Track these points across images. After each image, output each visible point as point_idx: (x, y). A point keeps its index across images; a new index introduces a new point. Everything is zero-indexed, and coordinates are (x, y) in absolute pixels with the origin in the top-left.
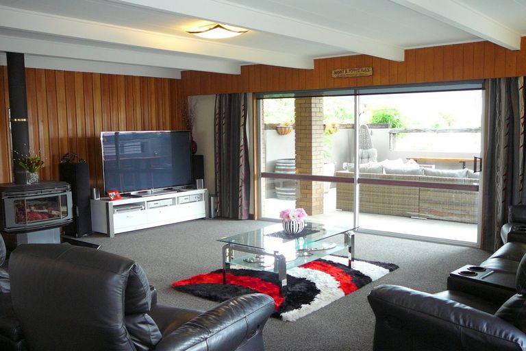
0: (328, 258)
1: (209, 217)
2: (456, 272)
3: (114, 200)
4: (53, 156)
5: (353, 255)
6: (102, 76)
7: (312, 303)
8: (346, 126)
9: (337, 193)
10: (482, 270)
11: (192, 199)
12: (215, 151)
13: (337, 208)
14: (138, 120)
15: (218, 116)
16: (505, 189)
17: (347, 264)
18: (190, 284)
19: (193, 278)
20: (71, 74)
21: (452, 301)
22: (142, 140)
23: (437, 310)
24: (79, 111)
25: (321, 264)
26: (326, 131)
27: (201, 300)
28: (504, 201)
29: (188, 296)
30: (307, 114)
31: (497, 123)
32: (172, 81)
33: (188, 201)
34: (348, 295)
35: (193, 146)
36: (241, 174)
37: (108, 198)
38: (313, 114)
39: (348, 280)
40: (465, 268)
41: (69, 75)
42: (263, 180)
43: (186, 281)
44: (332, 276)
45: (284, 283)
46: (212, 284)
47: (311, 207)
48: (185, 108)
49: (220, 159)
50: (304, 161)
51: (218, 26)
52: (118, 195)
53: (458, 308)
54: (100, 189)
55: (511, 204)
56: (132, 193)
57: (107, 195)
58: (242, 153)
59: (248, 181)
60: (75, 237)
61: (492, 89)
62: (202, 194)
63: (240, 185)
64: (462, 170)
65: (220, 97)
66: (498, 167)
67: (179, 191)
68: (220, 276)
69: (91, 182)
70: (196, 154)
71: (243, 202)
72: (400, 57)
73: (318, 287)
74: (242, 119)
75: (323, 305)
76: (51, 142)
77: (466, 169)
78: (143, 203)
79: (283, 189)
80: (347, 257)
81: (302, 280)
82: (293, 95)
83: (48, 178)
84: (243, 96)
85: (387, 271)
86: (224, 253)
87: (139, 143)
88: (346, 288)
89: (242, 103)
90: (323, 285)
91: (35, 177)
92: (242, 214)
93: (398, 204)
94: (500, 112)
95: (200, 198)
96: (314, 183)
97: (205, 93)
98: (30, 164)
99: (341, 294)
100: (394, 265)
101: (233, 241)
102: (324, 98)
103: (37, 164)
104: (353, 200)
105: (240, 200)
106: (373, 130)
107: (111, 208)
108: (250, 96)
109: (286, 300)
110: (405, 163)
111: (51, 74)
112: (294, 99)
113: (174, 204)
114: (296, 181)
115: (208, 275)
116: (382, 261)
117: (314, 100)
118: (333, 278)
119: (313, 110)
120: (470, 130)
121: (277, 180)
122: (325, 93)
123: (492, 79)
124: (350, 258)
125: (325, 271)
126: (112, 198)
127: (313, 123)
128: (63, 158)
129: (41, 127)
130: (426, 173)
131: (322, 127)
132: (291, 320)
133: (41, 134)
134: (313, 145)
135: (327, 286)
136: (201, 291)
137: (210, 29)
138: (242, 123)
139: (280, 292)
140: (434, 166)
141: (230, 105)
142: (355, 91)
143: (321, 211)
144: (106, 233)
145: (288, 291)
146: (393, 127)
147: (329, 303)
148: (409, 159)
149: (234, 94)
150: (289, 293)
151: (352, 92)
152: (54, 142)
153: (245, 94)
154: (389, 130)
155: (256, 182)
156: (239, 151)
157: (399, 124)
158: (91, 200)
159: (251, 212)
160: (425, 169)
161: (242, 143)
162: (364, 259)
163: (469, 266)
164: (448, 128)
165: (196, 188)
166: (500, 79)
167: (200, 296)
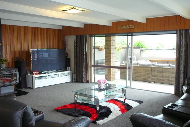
0: (116, 98)
1: (72, 81)
2: (166, 107)
3: (35, 75)
4: (12, 58)
5: (125, 97)
6: (32, 28)
7: (109, 117)
8: (124, 48)
9: (120, 72)
10: (176, 105)
11: (66, 74)
12: (75, 56)
13: (120, 78)
14: (45, 45)
15: (76, 43)
16: (184, 72)
17: (123, 101)
18: (62, 109)
19: (63, 106)
20: (20, 27)
21: (164, 121)
22: (49, 52)
23: (158, 125)
24: (23, 41)
25: (113, 101)
26: (117, 49)
27: (65, 115)
28: (184, 77)
29: (61, 113)
30: (109, 43)
31: (181, 46)
32: (58, 30)
33: (64, 75)
34: (123, 114)
35: (66, 55)
36: (84, 65)
37: (33, 74)
38: (112, 43)
39: (123, 107)
40: (169, 105)
41: (19, 27)
42: (92, 67)
43: (60, 107)
44: (117, 105)
45: (98, 108)
46: (70, 109)
47: (111, 78)
48: (63, 40)
49: (76, 60)
50: (108, 61)
51: (73, 8)
52: (37, 73)
53: (167, 124)
54: (30, 71)
55: (186, 78)
56: (43, 72)
57: (33, 73)
58: (84, 57)
59: (86, 68)
60: (20, 89)
61: (179, 33)
62: (69, 73)
63: (84, 69)
64: (167, 64)
65: (77, 36)
66: (181, 63)
67: (61, 72)
68: (74, 105)
69: (27, 68)
70: (68, 58)
71: (85, 76)
72: (144, 21)
73: (112, 110)
74: (85, 45)
75: (113, 118)
76: (11, 52)
77: (169, 64)
78: (46, 76)
79: (101, 71)
80: (123, 98)
81: (105, 107)
82: (104, 35)
83: (10, 67)
84: (85, 35)
85: (138, 104)
86: (75, 97)
87: (48, 53)
88: (122, 111)
89: (85, 38)
90: (113, 109)
91: (4, 66)
92: (84, 81)
93: (143, 77)
94: (182, 42)
95: (69, 74)
96: (112, 69)
97: (71, 35)
98: (2, 61)
99: (120, 113)
100: (141, 101)
101: (78, 92)
102: (116, 37)
103: (5, 61)
104: (126, 75)
105: (84, 75)
106: (134, 49)
107: (34, 78)
108: (88, 36)
109: (99, 116)
110: (146, 61)
111: (12, 27)
112: (104, 37)
113: (58, 76)
114: (105, 68)
115: (69, 105)
116: (137, 100)
117: (112, 38)
118: (117, 106)
119: (111, 41)
120: (170, 49)
121: (98, 68)
122: (116, 35)
123: (179, 30)
124: (124, 98)
125: (115, 103)
126: (34, 74)
127: (112, 46)
128: (16, 59)
129: (8, 47)
130: (154, 65)
131: (115, 48)
132: (100, 124)
133: (8, 49)
134: (112, 54)
135: (115, 110)
136: (65, 111)
137: (70, 9)
138: (85, 46)
139: (97, 112)
140: (157, 63)
141: (80, 40)
142: (127, 34)
143: (114, 79)
144: (32, 87)
145: (100, 112)
146: (142, 48)
147: (116, 117)
148: (148, 60)
149: (82, 35)
150: (100, 113)
151: (126, 34)
152: (12, 53)
153: (86, 35)
154: (140, 49)
155: (90, 68)
156: (83, 57)
157: (144, 47)
158: (27, 75)
159: (88, 80)
160: (154, 64)
161: (84, 53)
162: (130, 99)
163: (171, 104)
164: (162, 48)
165: (67, 71)
166: (182, 30)
167: (65, 114)
